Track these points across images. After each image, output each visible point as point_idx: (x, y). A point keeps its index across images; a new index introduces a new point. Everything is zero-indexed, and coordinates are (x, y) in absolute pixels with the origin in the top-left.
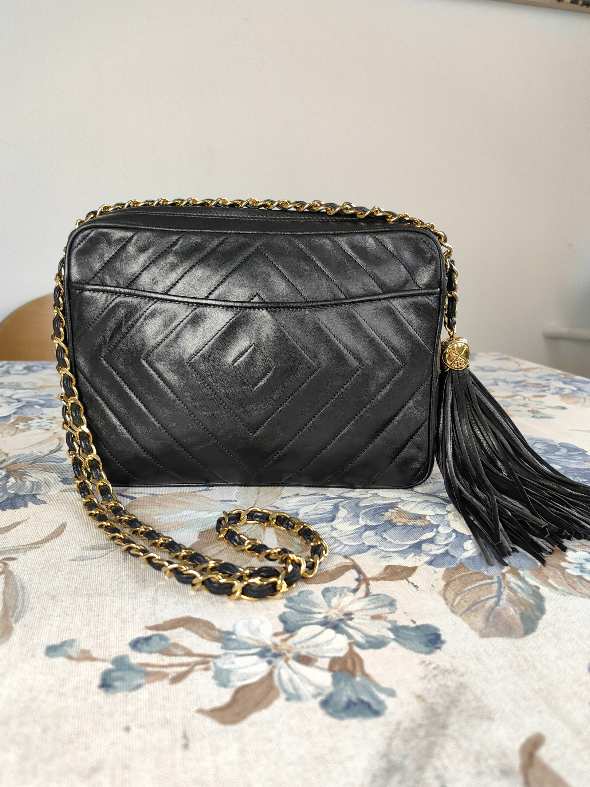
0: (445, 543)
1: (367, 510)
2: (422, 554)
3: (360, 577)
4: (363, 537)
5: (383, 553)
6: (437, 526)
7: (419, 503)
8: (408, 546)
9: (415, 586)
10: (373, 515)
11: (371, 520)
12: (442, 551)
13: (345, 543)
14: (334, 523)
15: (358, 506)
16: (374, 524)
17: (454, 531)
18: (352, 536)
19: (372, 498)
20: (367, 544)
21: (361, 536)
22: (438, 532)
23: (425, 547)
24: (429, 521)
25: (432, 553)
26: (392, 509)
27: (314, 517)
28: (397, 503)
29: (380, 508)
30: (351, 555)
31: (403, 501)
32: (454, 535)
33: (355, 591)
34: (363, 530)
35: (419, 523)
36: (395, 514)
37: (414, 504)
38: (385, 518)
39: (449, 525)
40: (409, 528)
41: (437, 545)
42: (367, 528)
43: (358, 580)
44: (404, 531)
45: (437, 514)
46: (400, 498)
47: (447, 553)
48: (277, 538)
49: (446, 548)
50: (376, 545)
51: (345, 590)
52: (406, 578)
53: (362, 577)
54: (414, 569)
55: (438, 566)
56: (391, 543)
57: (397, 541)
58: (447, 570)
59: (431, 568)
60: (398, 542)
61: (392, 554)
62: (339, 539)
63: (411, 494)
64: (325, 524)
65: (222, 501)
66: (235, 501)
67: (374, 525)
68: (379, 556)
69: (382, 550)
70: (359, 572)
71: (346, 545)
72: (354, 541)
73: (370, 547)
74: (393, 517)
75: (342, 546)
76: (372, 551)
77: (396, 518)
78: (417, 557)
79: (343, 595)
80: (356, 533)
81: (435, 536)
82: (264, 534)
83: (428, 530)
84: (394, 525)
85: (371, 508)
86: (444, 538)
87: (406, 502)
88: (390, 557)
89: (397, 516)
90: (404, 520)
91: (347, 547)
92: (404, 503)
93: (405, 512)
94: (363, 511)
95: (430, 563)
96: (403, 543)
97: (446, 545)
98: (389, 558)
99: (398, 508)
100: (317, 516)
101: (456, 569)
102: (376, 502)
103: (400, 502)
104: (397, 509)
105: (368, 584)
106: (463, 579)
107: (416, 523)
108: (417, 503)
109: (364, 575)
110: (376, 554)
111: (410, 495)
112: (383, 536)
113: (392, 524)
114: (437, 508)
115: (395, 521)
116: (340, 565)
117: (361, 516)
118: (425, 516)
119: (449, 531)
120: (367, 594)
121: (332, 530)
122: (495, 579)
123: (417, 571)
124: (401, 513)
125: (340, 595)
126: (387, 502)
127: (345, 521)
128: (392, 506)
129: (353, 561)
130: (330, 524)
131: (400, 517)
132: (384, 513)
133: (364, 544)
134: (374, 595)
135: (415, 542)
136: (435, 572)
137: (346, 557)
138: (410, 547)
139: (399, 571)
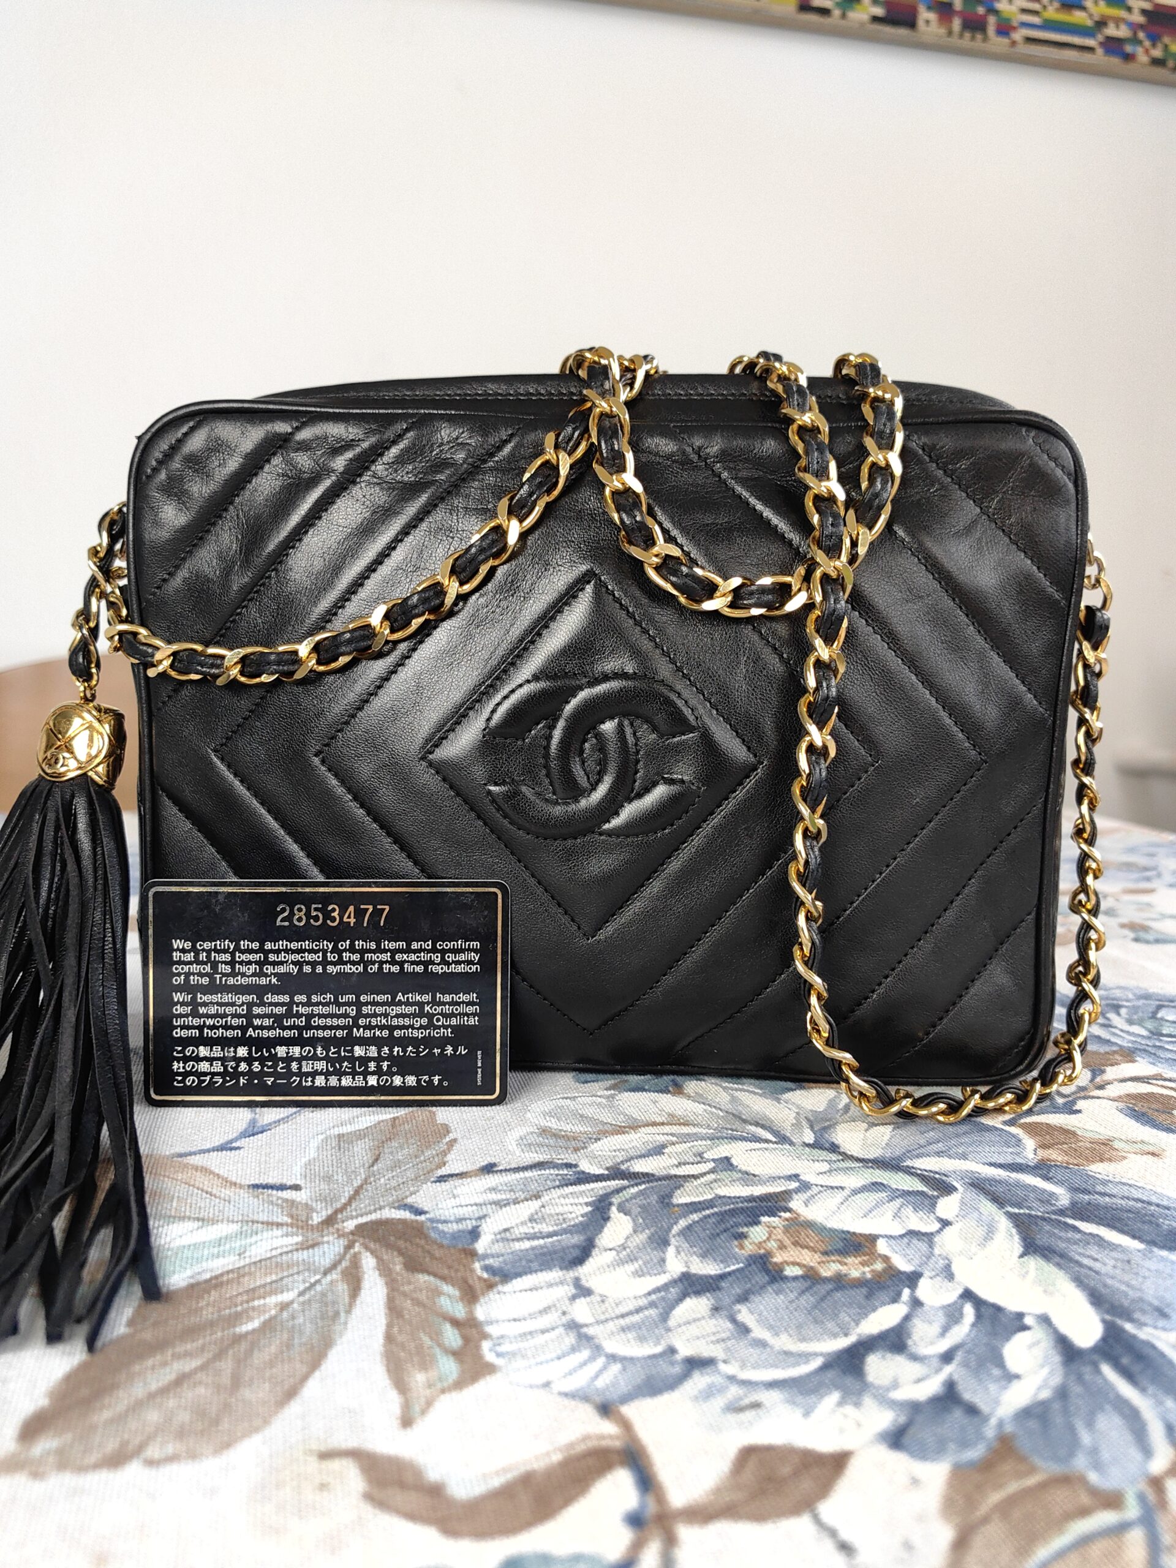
0: (944, 1345)
1: (695, 1217)
2: (868, 1401)
3: (643, 1504)
4: (671, 1323)
5: (734, 1391)
6: (913, 1279)
7: (856, 1192)
8: (818, 1362)
9: (844, 1546)
10: (714, 1236)
11: (704, 1256)
12: (932, 1387)
13: (611, 1346)
14: (587, 1271)
15: (669, 1205)
16: (710, 1269)
17: (968, 1295)
18: (636, 1318)
19: (712, 1176)
20: (685, 1350)
21: (665, 1317)
22: (916, 1303)
23: (878, 1366)
24: (886, 1259)
25: (899, 1395)
26: (774, 1215)
27: (526, 1245)
28: (786, 1195)
29: (733, 1213)
30: (627, 1398)
31: (805, 1186)
32: (969, 1310)
34: (674, 1291)
35: (854, 1268)
36: (779, 1234)
37: (840, 1196)
38: (749, 1248)
39: (948, 1273)
40: (823, 1289)
41: (915, 1358)
42: (691, 1285)
43: (635, 1519)
44: (807, 1300)
45: (912, 1234)
46: (796, 1176)
47: (949, 1396)
48: (389, 1326)
49: (948, 1369)
50: (713, 1355)
52: (806, 1505)
53: (652, 1508)
54: (838, 1462)
55: (922, 1453)
56: (762, 1344)
57: (784, 1337)
58: (959, 1472)
59: (899, 1461)
60: (785, 1342)
61: (764, 1396)
62: (590, 1331)
63: (829, 1162)
64: (555, 1274)
65: (256, 1186)
66: (297, 1188)
67: (713, 1273)
68: (719, 1402)
69: (732, 1379)
70: (647, 1481)
71: (613, 1358)
72: (642, 1339)
73: (696, 1364)
74: (772, 1245)
75: (601, 1361)
76: (699, 1381)
77: (782, 1247)
78: (849, 1409)
80: (653, 1304)
81: (907, 1318)
82: (349, 1312)
83: (883, 1296)
84: (775, 1276)
85: (707, 1212)
86: (936, 1328)
87: (815, 1190)
88: (756, 1405)
89: (787, 1242)
90: (809, 1258)
91: (616, 1368)
92: (809, 1193)
93: (809, 1225)
94: (683, 1223)
95: (896, 1439)
96: (804, 1347)
97: (947, 1357)
98: (749, 1415)
99: (789, 1210)
100: (536, 1243)
101: (986, 1466)
102: (723, 1191)
103: (797, 1191)
104: (787, 1215)
105: (670, 1541)
106: (1017, 1514)
107: (844, 1269)
108: (847, 1192)
109: (661, 1499)
110: (708, 1394)
111: (825, 1167)
112: (740, 1318)
113: (767, 1272)
114: (908, 1211)
115: (778, 1258)
116: (581, 1448)
117: (673, 1241)
118: (872, 1239)
119: (950, 1294)
121: (574, 1298)
122: (1132, 1510)
123: (853, 1471)
124: (799, 1228)
126: (758, 1191)
127: (622, 1262)
128: (773, 1204)
129: (626, 1425)
130: (571, 1274)
131: (796, 1244)
132: (745, 1229)
133: (672, 1351)
135: (842, 1343)
136: (915, 1482)
137: (606, 1409)
138: (825, 1367)
139: (786, 1470)
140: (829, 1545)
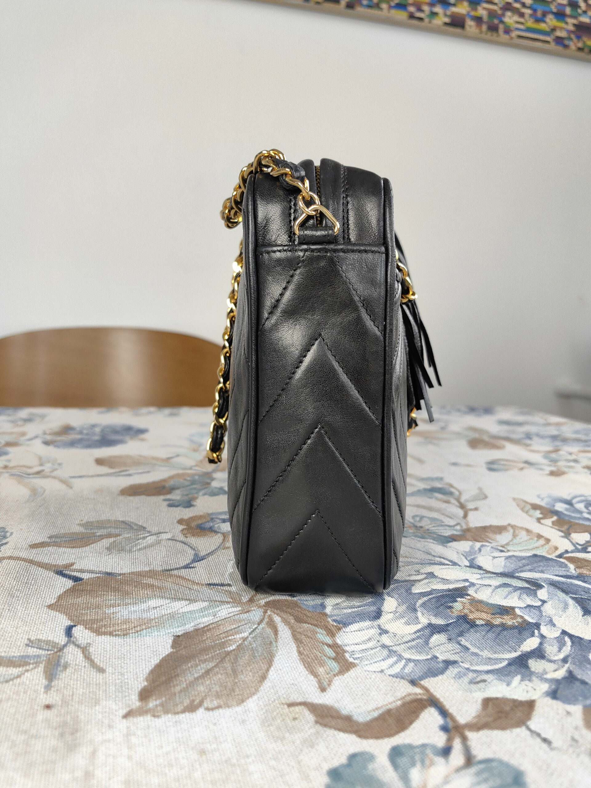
0: (562, 656)
1: (425, 599)
2: (534, 678)
3: (446, 722)
4: (431, 645)
5: (471, 675)
6: (537, 626)
7: (497, 587)
8: (505, 663)
9: (545, 740)
10: (437, 608)
11: (436, 616)
12: (562, 673)
13: (407, 655)
14: (382, 621)
15: (411, 593)
16: (440, 622)
17: (564, 633)
18: (413, 643)
19: (427, 581)
20: (441, 658)
21: (427, 643)
22: (543, 637)
23: (534, 664)
24: (522, 617)
25: (548, 677)
26: (463, 597)
27: (350, 611)
28: (465, 588)
29: (442, 596)
30: (422, 678)
31: (473, 584)
32: (567, 639)
33: (446, 752)
34: (427, 632)
35: (508, 621)
36: (468, 606)
37: (490, 590)
38: (456, 613)
39: (551, 623)
40: (497, 630)
41: (550, 661)
42: (434, 629)
43: (444, 728)
44: (490, 635)
45: (529, 606)
46: (466, 580)
47: (571, 677)
49: (567, 666)
50: (456, 659)
51: (429, 751)
52: (522, 722)
53: (451, 724)
54: (530, 705)
55: (568, 701)
56: (476, 654)
57: (486, 651)
59: (557, 705)
60: (486, 654)
61: (485, 677)
62: (394, 648)
63: (480, 574)
64: (367, 623)
65: (210, 585)
66: (229, 585)
67: (443, 623)
68: (466, 680)
69: (468, 669)
70: (444, 712)
71: (409, 660)
72: (420, 653)
73: (448, 663)
74: (466, 611)
75: (404, 661)
76: (452, 671)
77: (471, 612)
78: (527, 682)
79: (427, 762)
80: (418, 637)
81: (541, 644)
83: (527, 633)
84: (472, 624)
85: (430, 597)
86: (556, 648)
87: (478, 586)
88: (484, 681)
89: (473, 610)
91: (411, 665)
92: (475, 587)
93: (481, 602)
94: (420, 602)
95: (554, 694)
96: (496, 656)
97: (565, 661)
98: (482, 685)
99: (469, 595)
100: (353, 610)
102: (435, 587)
103: (470, 586)
104: (469, 597)
105: (464, 739)
107: (504, 622)
108: (493, 587)
109: (452, 719)
110: (459, 676)
111: (479, 576)
112: (462, 643)
113: (468, 623)
114: (525, 596)
115: (471, 617)
116: (408, 699)
117: (418, 609)
118: (513, 608)
119: (556, 633)
120: (469, 760)
121: (380, 634)
123: (539, 708)
124: (477, 604)
125: (423, 762)
126: (451, 586)
127: (397, 618)
128: (460, 592)
129: (426, 690)
130: (376, 623)
131: (477, 610)
132: (451, 604)
133: (437, 658)
134: (481, 762)
135: (514, 655)
136: (568, 713)
137: (413, 682)
138: (509, 664)
139: (508, 708)
140: (538, 740)
